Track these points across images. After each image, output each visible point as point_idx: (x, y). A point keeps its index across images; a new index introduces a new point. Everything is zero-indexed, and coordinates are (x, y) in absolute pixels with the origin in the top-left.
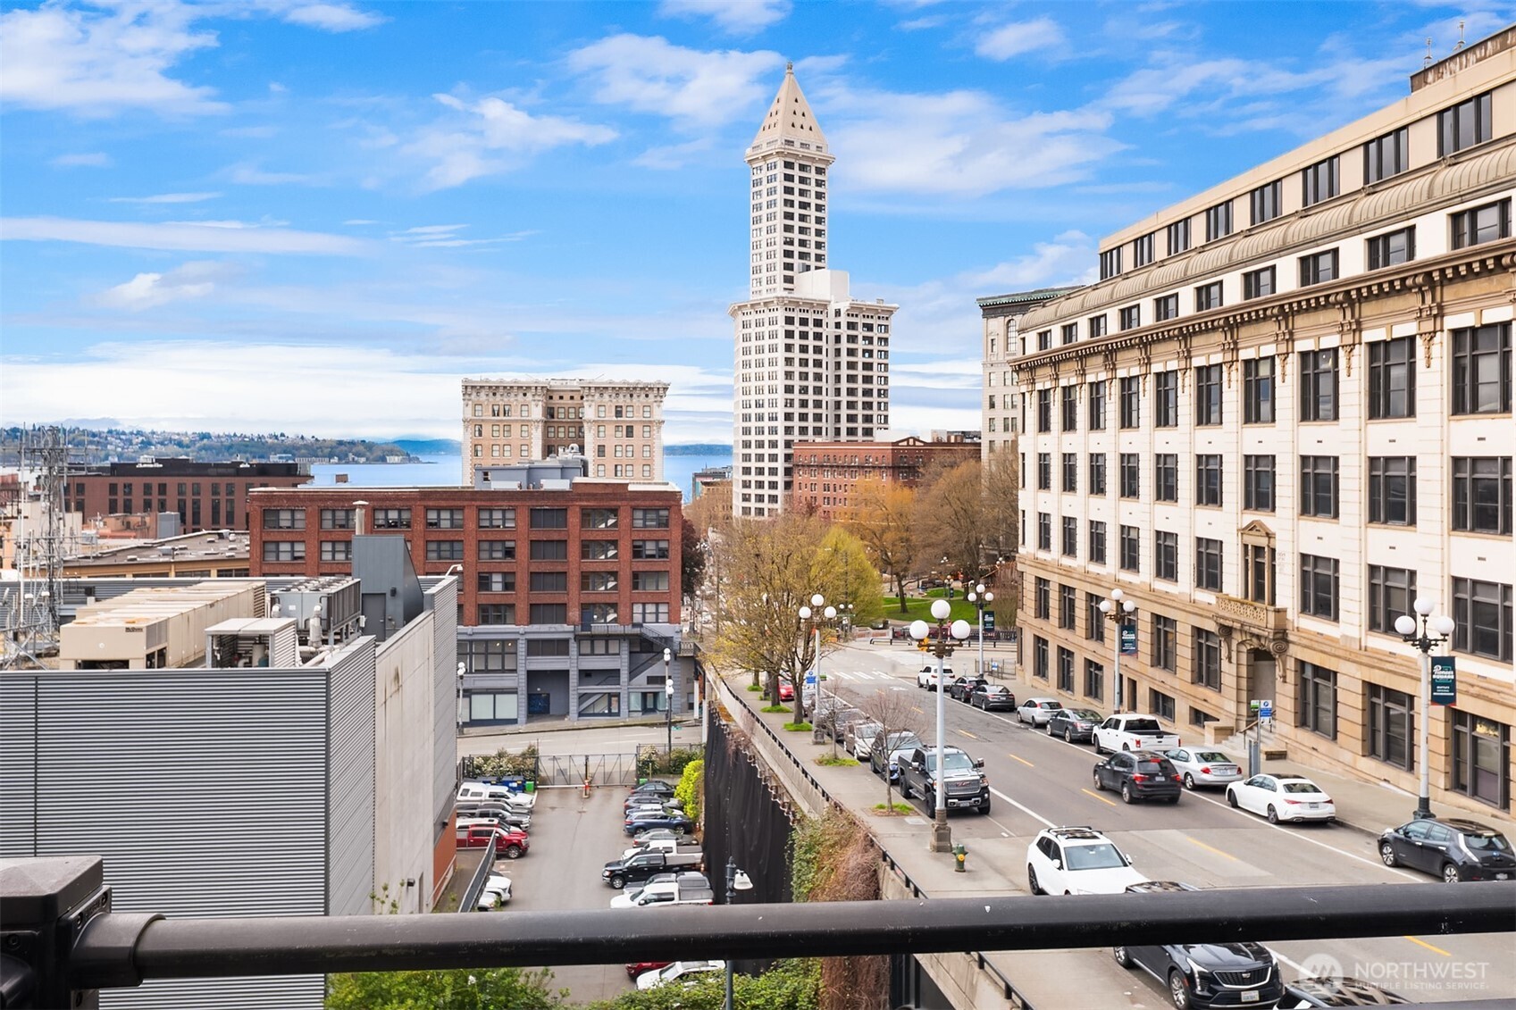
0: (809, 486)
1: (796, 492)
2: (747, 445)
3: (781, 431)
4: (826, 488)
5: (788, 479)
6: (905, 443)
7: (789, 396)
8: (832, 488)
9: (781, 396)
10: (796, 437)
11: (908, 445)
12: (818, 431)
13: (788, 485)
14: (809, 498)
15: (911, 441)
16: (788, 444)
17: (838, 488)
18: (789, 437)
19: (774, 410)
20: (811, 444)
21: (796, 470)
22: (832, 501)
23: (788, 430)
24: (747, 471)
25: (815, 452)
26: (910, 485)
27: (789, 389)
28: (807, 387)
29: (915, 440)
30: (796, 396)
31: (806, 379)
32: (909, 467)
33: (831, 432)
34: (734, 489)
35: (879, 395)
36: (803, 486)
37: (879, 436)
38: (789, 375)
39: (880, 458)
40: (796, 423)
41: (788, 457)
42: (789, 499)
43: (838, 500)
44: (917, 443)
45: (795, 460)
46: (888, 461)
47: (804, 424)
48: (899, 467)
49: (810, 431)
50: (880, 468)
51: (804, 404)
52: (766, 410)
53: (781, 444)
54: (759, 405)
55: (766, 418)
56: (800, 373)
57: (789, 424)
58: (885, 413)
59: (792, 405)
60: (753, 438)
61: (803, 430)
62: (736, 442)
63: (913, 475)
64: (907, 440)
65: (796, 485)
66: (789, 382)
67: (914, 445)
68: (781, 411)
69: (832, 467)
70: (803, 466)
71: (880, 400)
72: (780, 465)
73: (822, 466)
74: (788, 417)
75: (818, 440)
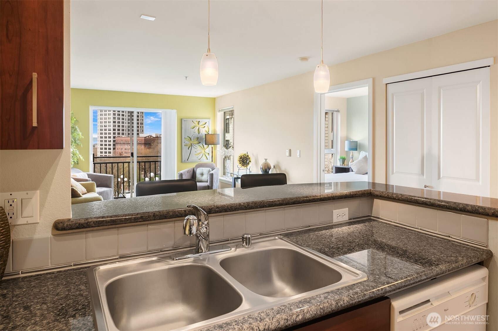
0: (120, 149)
1: (117, 150)
2: (102, 137)
3: (112, 134)
4: (126, 149)
5: (114, 147)
6: (148, 137)
7: (114, 124)
8: (127, 149)
9: (112, 124)
10: (116, 135)
11: (149, 138)
12: (123, 134)
13: (114, 149)
14: (120, 152)
15: (150, 137)
16: (114, 137)
17: (129, 149)
18: (114, 135)
19: (110, 128)
20: (121, 137)
21: (116, 145)
22: (127, 153)
23: (114, 134)
24: (102, 145)
25: (122, 140)
26: (149, 148)
27: (114, 122)
28: (120, 122)
29: (151, 136)
30: (117, 124)
31: (120, 119)
32: (149, 144)
33: (127, 134)
34: (98, 150)
35: (141, 124)
36: (119, 149)
37: (141, 135)
38: (114, 118)
39: (141, 141)
40: (117, 132)
41: (114, 141)
42: (114, 153)
43: (129, 153)
44: (151, 137)
45: (116, 142)
46: (143, 142)
47: (119, 132)
48: (146, 144)
49: (121, 134)
50: (141, 144)
51: (119, 126)
52: (107, 128)
53: (112, 137)
54: (105, 126)
55: (107, 130)
56: (118, 118)
57: (114, 132)
58: (142, 129)
59: (115, 127)
60: (103, 135)
61: (119, 134)
62: (98, 137)
63: (150, 146)
64: (149, 136)
65: (116, 149)
66: (114, 120)
67: (150, 138)
68: (112, 128)
69: (127, 143)
70: (119, 143)
71: (141, 125)
72: (112, 143)
73: (124, 143)
74: (114, 130)
75: (123, 136)
